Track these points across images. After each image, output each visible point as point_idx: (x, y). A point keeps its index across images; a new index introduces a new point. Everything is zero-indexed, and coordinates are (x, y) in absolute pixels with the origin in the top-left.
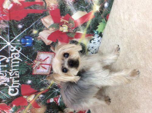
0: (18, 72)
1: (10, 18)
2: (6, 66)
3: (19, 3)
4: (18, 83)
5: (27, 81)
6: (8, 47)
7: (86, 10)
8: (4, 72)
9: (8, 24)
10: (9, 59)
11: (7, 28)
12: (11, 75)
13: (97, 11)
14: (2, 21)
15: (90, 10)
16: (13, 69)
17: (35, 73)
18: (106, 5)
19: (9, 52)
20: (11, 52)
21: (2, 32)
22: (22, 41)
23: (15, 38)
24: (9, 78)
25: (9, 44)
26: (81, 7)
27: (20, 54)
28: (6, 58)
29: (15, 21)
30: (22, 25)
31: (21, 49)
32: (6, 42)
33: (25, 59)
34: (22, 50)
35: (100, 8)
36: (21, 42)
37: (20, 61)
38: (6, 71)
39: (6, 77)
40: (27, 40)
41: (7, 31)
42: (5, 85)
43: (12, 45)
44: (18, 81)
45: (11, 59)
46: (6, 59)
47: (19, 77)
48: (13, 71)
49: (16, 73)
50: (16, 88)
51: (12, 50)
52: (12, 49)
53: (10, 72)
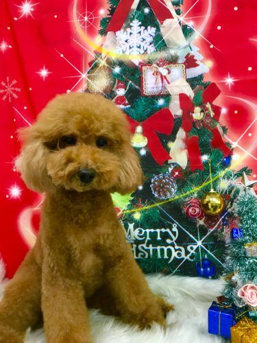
0: (147, 257)
2: (159, 238)
6: (195, 242)
8: (146, 237)
12: (140, 246)
16: (153, 250)
22: (206, 262)
23: (209, 251)
24: (135, 243)
25: (199, 243)
27: (183, 259)
28: (175, 239)
31: (192, 260)
32: (201, 239)
33: (172, 267)
34: (190, 261)
36: (204, 259)
38: (148, 238)
39: (136, 239)
40: (209, 269)
43: (198, 248)
45: (173, 246)
46: (172, 239)
48: (149, 250)
49: (145, 255)
51: (189, 248)
52: (192, 248)
53: (148, 245)
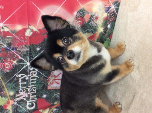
1: (30, 43)
3: (37, 31)
4: (35, 97)
5: (43, 95)
7: (92, 32)
9: (28, 48)
10: (28, 77)
11: (27, 51)
13: (102, 32)
14: (24, 46)
15: (96, 32)
17: (49, 88)
18: (109, 26)
19: (29, 71)
20: (30, 71)
21: (24, 54)
26: (88, 30)
29: (34, 45)
30: (39, 48)
35: (103, 30)
37: (37, 78)
41: (27, 53)
42: (24, 100)
44: (35, 96)
47: (35, 92)
50: (33, 102)
